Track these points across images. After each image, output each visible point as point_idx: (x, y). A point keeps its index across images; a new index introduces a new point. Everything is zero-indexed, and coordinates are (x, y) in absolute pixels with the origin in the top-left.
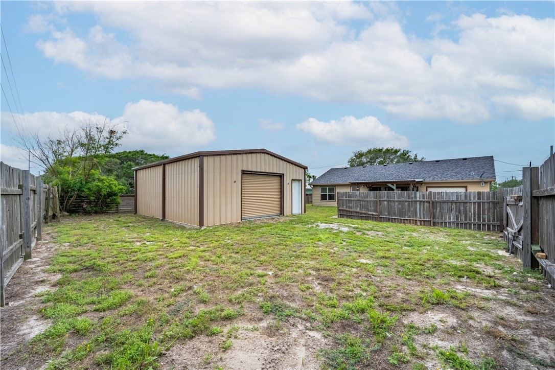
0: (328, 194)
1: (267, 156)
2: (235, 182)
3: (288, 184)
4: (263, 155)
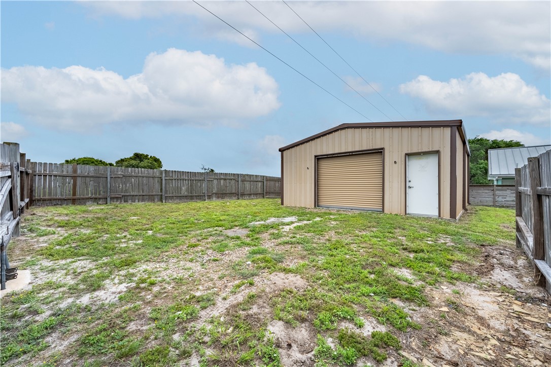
1: (350, 131)
2: (308, 168)
3: (395, 162)
4: (343, 131)
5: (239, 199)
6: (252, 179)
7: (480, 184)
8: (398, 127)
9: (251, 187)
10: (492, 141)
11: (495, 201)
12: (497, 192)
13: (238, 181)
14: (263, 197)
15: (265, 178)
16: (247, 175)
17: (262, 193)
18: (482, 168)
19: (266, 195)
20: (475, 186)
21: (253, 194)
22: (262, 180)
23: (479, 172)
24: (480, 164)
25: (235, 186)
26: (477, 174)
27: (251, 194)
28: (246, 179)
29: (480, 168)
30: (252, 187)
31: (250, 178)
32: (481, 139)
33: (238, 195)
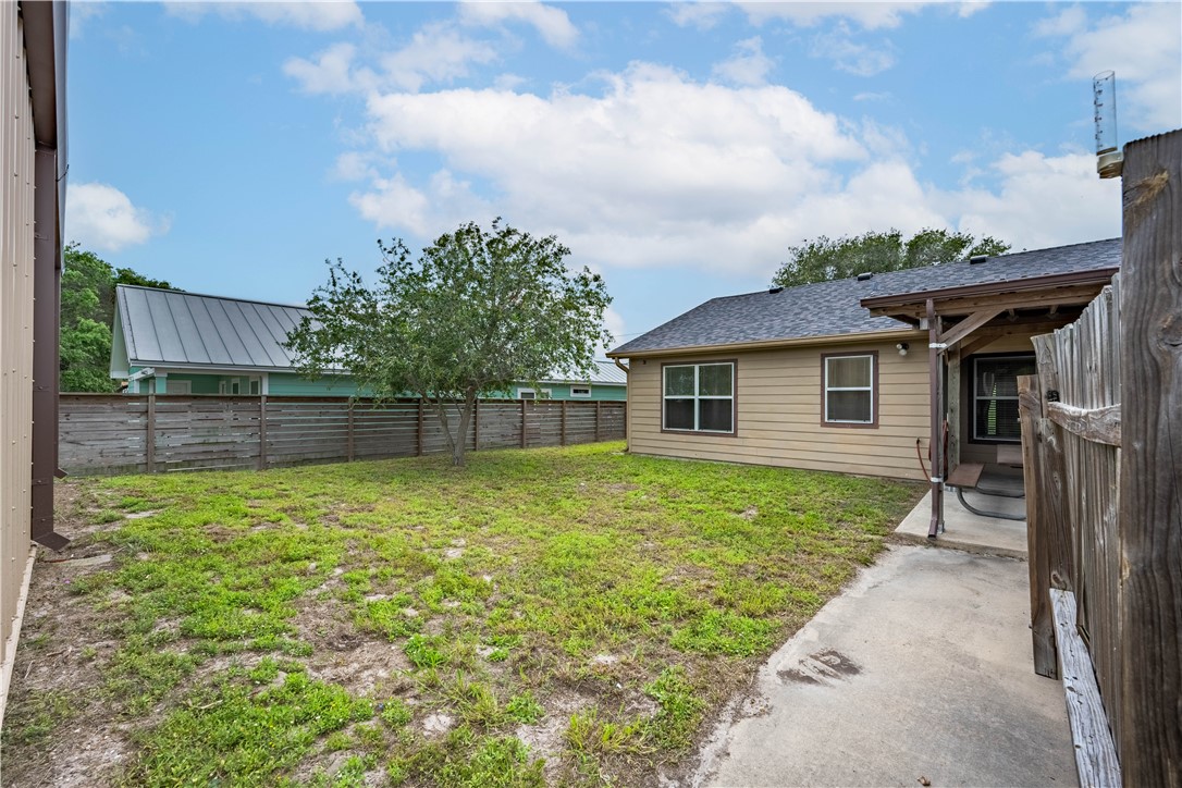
0: (697, 397)
7: (86, 390)
10: (120, 272)
11: (150, 449)
12: (160, 419)
18: (91, 344)
20: (78, 398)
23: (80, 353)
24: (82, 331)
26: (74, 360)
29: (85, 343)
32: (85, 255)
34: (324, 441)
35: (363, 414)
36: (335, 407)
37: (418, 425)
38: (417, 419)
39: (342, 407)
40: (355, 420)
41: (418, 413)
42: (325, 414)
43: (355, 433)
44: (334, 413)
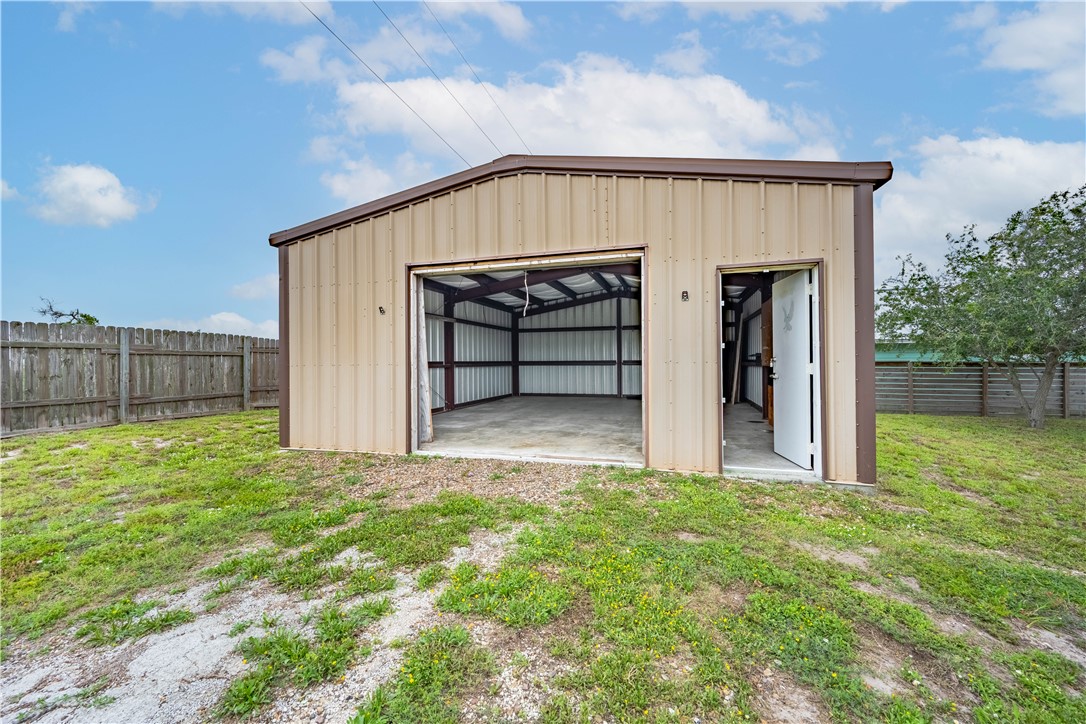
1: (531, 181)
2: (382, 310)
3: (685, 295)
4: (508, 183)
5: (118, 421)
6: (188, 347)
8: (692, 176)
9: (183, 373)
13: (116, 356)
14: (242, 406)
15: (247, 345)
16: (167, 333)
17: (237, 392)
19: (254, 399)
21: (196, 399)
22: (237, 352)
25: (101, 372)
27: (184, 401)
28: (158, 345)
30: (190, 374)
31: (183, 344)
33: (116, 407)
34: (887, 396)
35: (921, 376)
36: (896, 370)
37: (981, 387)
38: (981, 382)
39: (902, 370)
40: (914, 381)
41: (981, 376)
42: (887, 375)
43: (915, 392)
44: (896, 374)
